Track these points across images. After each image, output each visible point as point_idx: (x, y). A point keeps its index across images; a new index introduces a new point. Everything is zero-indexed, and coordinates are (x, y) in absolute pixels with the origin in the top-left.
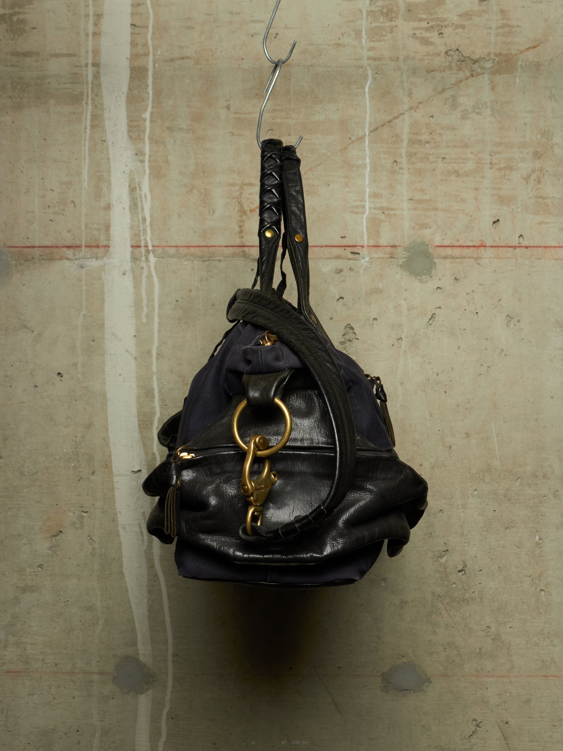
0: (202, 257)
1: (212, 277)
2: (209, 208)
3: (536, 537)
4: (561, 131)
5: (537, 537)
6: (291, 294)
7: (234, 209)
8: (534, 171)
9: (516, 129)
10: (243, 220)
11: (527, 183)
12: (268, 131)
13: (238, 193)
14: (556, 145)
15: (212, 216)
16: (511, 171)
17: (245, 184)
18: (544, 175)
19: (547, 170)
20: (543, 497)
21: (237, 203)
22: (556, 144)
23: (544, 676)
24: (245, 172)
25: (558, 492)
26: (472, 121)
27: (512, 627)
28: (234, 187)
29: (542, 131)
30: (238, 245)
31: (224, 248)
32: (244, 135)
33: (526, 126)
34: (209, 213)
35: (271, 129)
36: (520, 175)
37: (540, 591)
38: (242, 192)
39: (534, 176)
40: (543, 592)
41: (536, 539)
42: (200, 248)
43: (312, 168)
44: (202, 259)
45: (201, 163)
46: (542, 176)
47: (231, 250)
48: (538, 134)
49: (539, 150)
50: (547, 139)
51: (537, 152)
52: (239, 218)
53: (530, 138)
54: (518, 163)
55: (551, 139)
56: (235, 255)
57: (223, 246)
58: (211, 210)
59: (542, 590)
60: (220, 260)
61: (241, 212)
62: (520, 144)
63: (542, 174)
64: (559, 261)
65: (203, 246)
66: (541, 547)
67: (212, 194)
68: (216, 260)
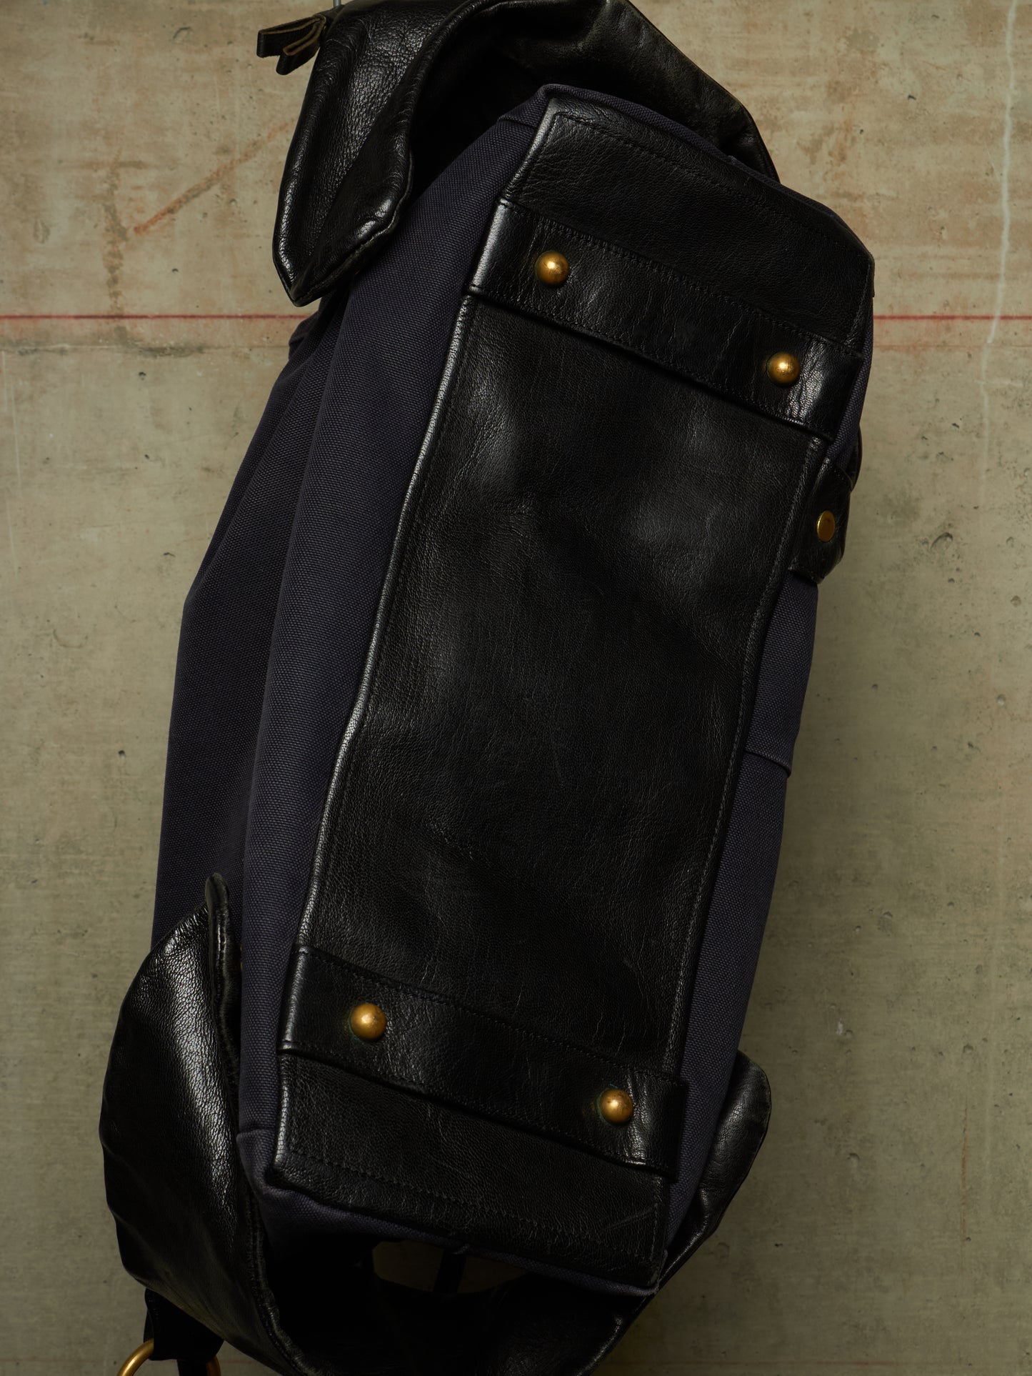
0: (19, 343)
1: (44, 391)
2: (36, 223)
3: (837, 1025)
4: (897, 34)
5: (840, 1026)
6: (237, 434)
7: (96, 226)
8: (829, 131)
9: (785, 27)
10: (119, 251)
11: (813, 162)
12: (178, 32)
13: (106, 186)
14: (883, 67)
15: (43, 242)
16: (772, 132)
17: (123, 165)
18: (854, 139)
19: (862, 128)
20: (854, 930)
21: (103, 212)
22: (885, 65)
23: (858, 1363)
24: (123, 134)
25: (891, 916)
26: (678, 8)
27: (781, 1245)
28: (96, 171)
29: (850, 33)
30: (106, 314)
31: (73, 321)
32: (118, 42)
33: (809, 21)
34: (36, 236)
35: (186, 29)
36: (795, 141)
37: (848, 1156)
38: (116, 182)
39: (831, 143)
40: (854, 1160)
41: (837, 1032)
42: (14, 322)
43: (286, 124)
44: (21, 348)
45: (14, 112)
46: (848, 144)
47: (90, 325)
48: (838, 40)
49: (842, 78)
50: (862, 52)
51: (837, 83)
52: (109, 248)
53: (821, 50)
54: (791, 111)
55: (873, 52)
56: (99, 338)
57: (69, 317)
58: (40, 226)
59: (853, 1155)
60: (62, 352)
61: (114, 232)
62: (796, 64)
63: (849, 137)
64: (892, 353)
65: (22, 317)
66: (850, 1051)
67: (42, 187)
68: (54, 351)
